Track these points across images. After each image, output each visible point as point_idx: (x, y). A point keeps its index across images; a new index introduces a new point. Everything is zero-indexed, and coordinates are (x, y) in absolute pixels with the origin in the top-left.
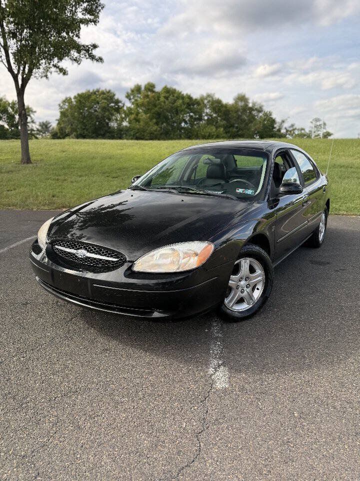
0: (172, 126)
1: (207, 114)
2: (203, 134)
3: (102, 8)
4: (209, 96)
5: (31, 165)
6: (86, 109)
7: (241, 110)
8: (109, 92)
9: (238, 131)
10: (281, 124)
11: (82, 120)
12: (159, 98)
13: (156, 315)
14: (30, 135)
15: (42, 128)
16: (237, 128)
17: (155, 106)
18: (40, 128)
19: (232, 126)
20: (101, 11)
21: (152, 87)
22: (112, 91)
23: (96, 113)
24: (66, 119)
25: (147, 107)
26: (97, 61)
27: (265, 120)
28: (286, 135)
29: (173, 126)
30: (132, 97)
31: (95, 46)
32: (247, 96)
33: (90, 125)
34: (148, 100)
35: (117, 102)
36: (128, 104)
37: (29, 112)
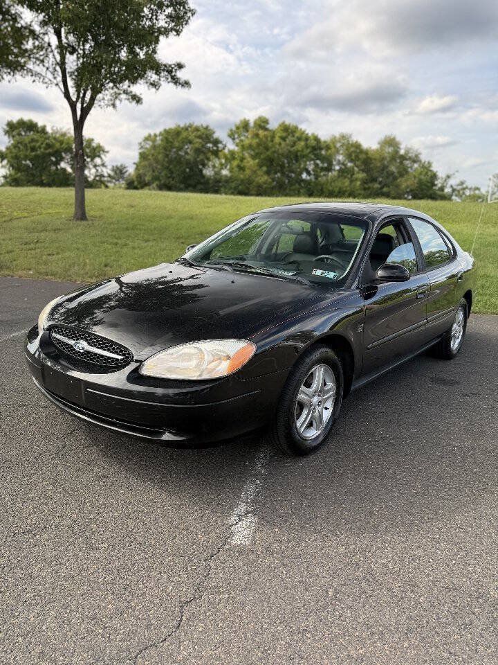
0: (288, 177)
1: (339, 162)
2: (331, 188)
3: (192, 15)
4: (343, 137)
5: (84, 223)
6: (174, 150)
7: (388, 159)
8: (207, 128)
9: (382, 188)
10: (445, 180)
11: (167, 165)
12: (273, 137)
13: (167, 437)
14: (99, 183)
15: (116, 173)
16: (380, 183)
17: (267, 149)
18: (112, 174)
19: (374, 180)
20: (191, 18)
21: (263, 122)
22: (211, 127)
23: (187, 157)
24: (146, 163)
25: (257, 151)
26: (183, 86)
27: (421, 174)
28: (452, 195)
29: (291, 177)
30: (236, 136)
31: (180, 66)
32: (398, 139)
33: (177, 173)
34: (257, 140)
35: (216, 142)
36: (231, 146)
37: (99, 152)
